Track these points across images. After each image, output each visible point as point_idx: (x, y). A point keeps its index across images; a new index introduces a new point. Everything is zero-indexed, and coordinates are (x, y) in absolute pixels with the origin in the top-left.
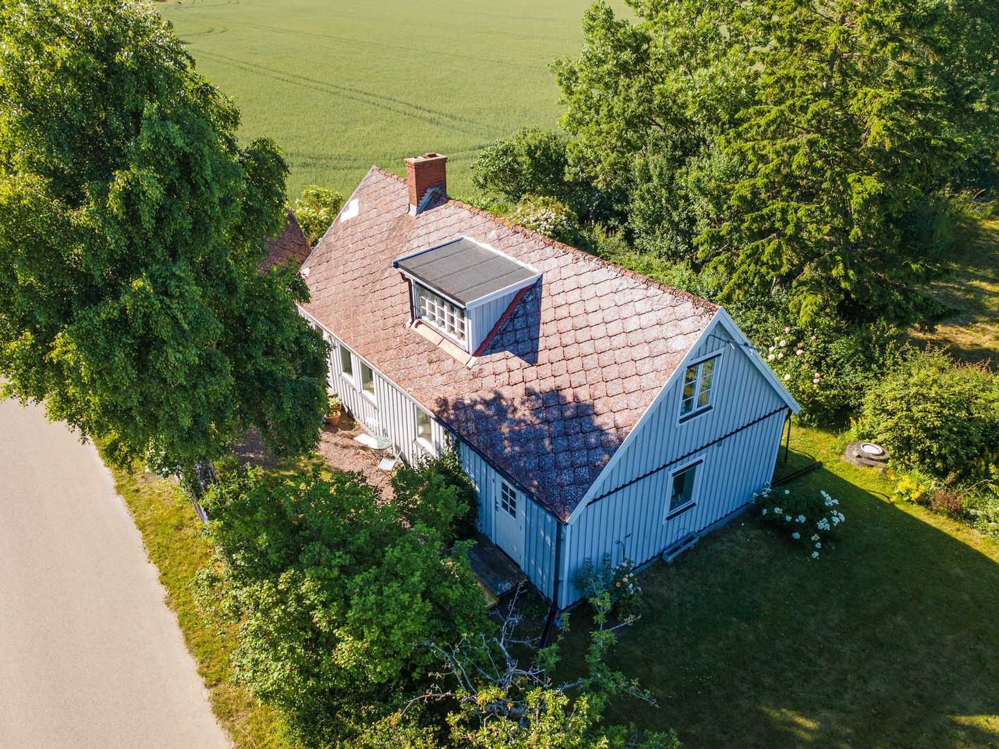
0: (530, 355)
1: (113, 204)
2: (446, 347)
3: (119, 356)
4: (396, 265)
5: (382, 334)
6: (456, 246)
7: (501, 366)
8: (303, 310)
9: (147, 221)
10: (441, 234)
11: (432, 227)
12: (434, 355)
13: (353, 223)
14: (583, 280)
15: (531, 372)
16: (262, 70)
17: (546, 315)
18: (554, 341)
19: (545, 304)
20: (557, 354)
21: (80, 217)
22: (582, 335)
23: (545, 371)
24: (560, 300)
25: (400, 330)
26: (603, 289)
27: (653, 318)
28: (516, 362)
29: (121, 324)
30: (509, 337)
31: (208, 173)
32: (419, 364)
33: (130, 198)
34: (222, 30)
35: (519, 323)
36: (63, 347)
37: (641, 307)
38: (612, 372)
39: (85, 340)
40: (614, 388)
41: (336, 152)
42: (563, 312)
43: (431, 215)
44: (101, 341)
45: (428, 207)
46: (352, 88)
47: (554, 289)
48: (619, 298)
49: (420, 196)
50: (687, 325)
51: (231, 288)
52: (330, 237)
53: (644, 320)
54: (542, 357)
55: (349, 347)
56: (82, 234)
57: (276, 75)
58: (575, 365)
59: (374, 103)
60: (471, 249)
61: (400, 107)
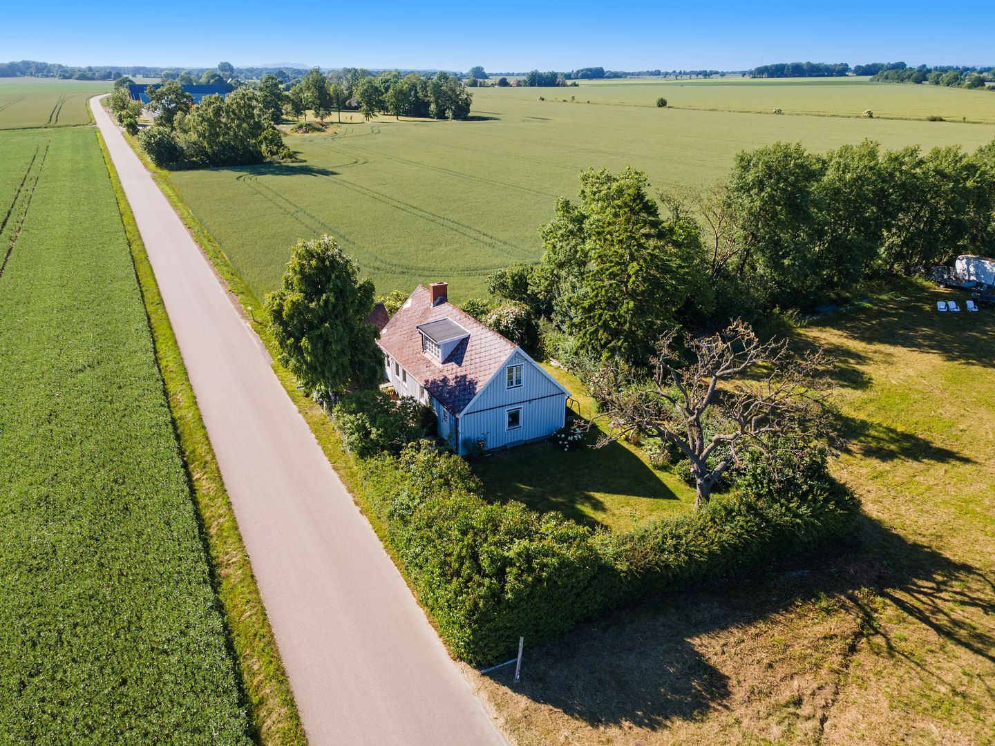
0: (459, 364)
1: (321, 303)
2: (433, 361)
3: (319, 345)
4: (418, 328)
5: (411, 356)
6: (444, 322)
7: (450, 368)
8: (378, 342)
9: (330, 307)
10: (441, 316)
11: (438, 313)
12: (428, 364)
13: (408, 310)
14: (483, 336)
15: (459, 369)
16: (387, 200)
17: (468, 349)
18: (469, 358)
19: (469, 345)
20: (468, 363)
21: (313, 305)
22: (478, 356)
23: (463, 369)
24: (474, 343)
25: (418, 355)
26: (488, 339)
27: (499, 350)
28: (455, 366)
29: (320, 336)
30: (455, 357)
31: (348, 294)
32: (423, 368)
33: (326, 302)
34: (364, 161)
35: (459, 352)
36: (304, 342)
37: (496, 346)
38: (483, 368)
39: (310, 340)
40: (482, 374)
41: (422, 265)
42: (474, 348)
43: (438, 308)
44: (315, 340)
45: (438, 304)
46: (445, 217)
47: (473, 339)
48: (491, 343)
49: (434, 300)
50: (507, 352)
51: (352, 330)
52: (397, 315)
53: (496, 351)
54: (463, 364)
55: (398, 363)
56: (312, 310)
57: (396, 204)
58: (473, 366)
59: (456, 230)
60: (449, 323)
61: (474, 234)
